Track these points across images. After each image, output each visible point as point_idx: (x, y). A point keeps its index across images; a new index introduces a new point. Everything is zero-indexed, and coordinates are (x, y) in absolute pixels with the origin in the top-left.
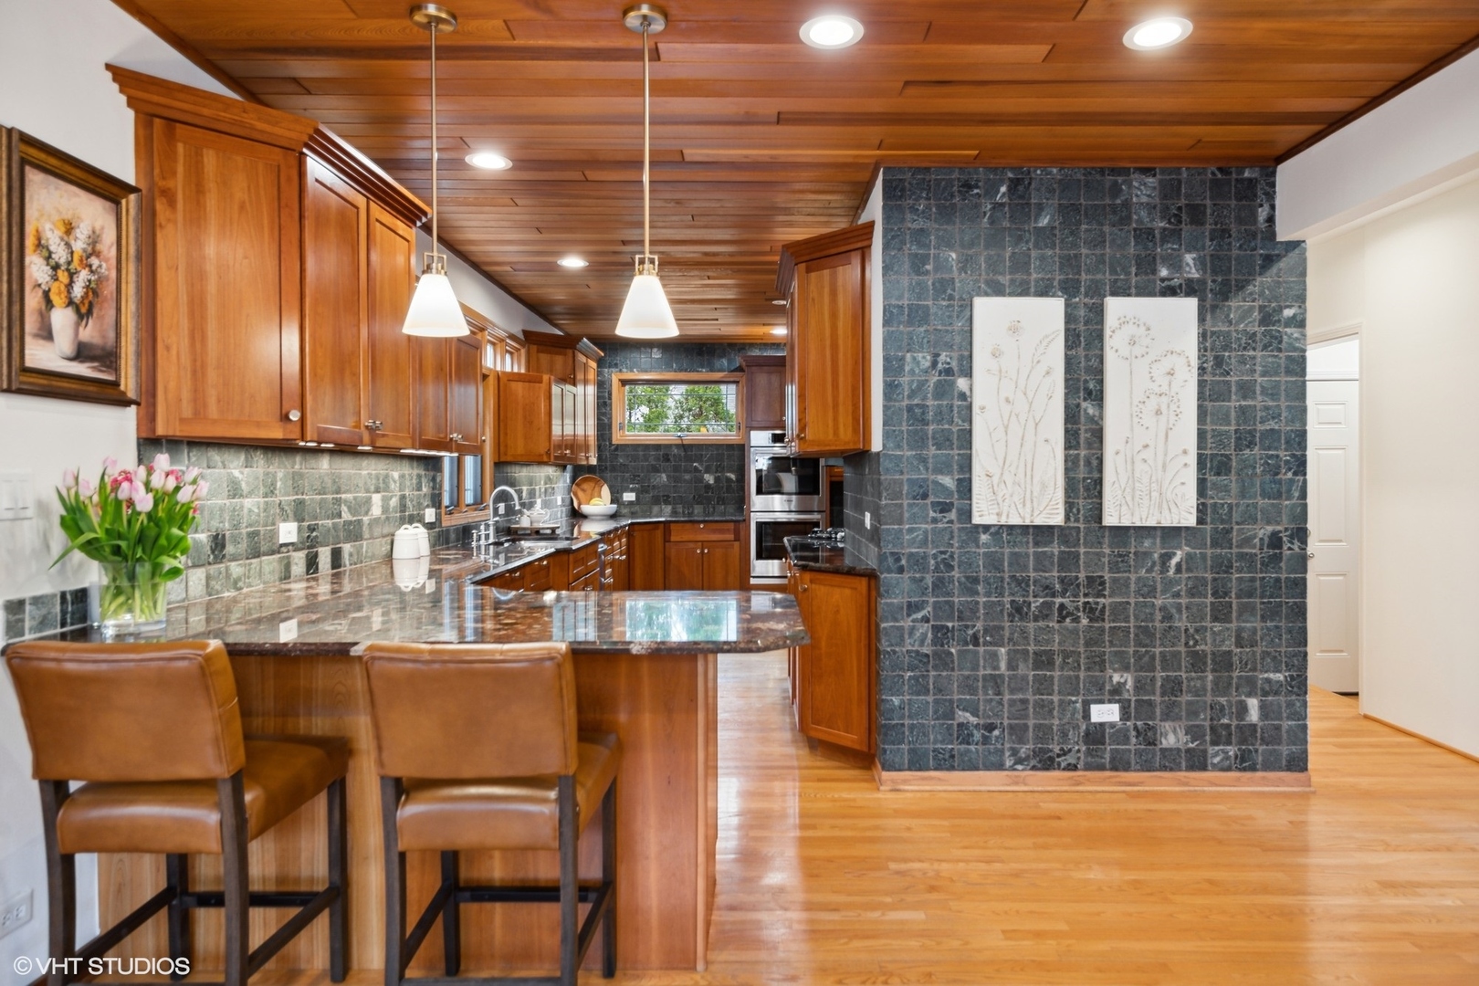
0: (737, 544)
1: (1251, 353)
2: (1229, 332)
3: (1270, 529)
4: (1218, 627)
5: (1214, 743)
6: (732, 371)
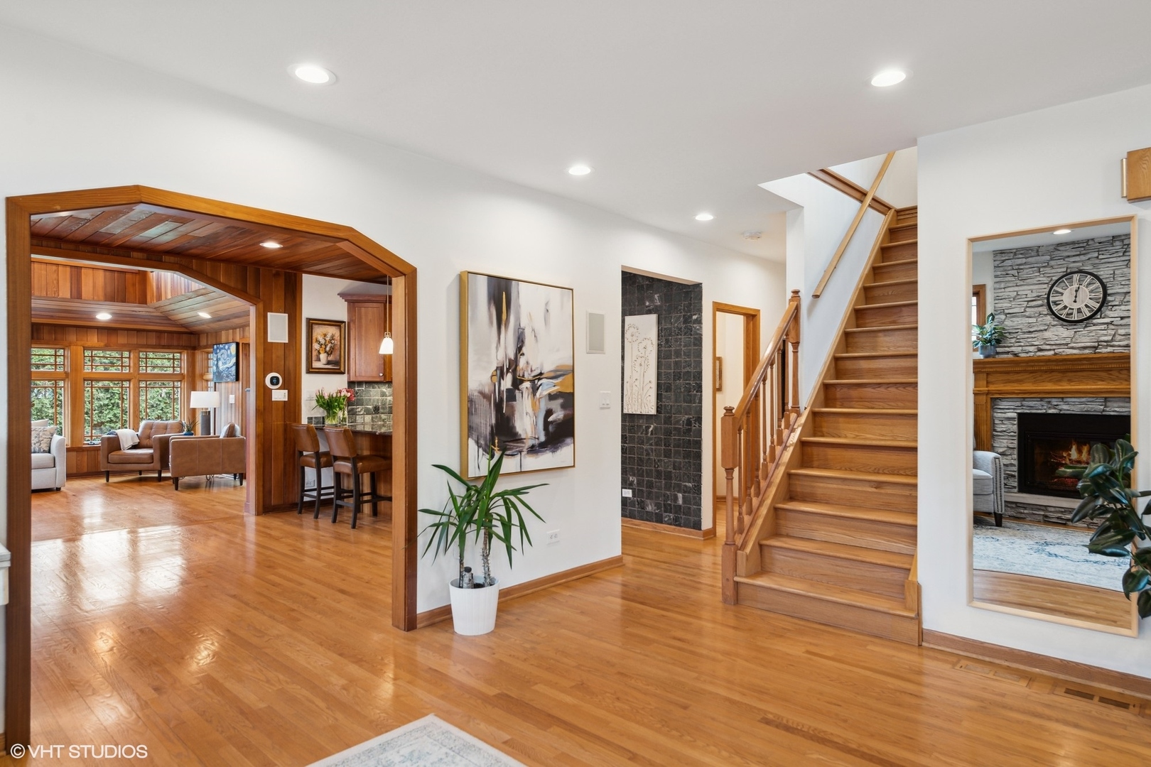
1: (680, 337)
2: (671, 328)
3: (687, 416)
4: (666, 460)
5: (665, 512)
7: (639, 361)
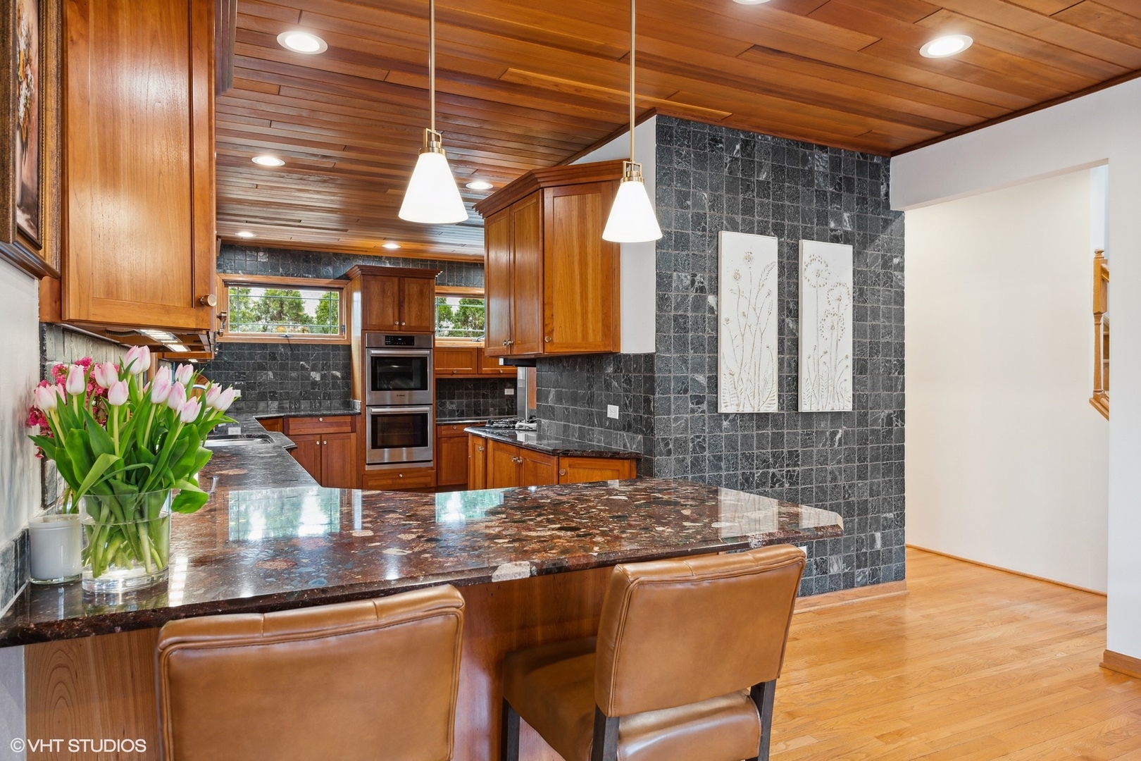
0: (353, 435)
1: (877, 287)
2: (866, 272)
3: (886, 411)
5: (859, 567)
6: (337, 279)
7: (829, 320)
